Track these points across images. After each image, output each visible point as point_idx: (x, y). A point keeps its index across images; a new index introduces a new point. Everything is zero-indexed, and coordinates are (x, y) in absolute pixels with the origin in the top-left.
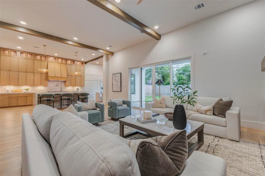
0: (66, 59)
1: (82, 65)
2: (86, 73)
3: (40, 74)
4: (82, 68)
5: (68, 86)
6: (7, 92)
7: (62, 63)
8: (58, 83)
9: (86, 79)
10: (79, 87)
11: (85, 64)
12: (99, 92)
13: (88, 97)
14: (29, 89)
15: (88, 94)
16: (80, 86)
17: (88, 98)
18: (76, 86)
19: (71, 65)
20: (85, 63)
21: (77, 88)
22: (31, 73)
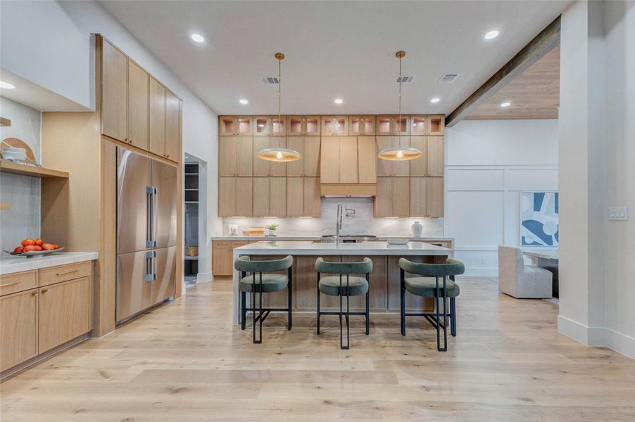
0: (376, 116)
1: (433, 131)
2: (450, 160)
3: (302, 179)
4: (434, 142)
5: (382, 216)
6: (233, 234)
7: (364, 135)
8: (351, 205)
9: (449, 185)
10: (422, 221)
11: (446, 123)
12: (512, 242)
13: (457, 282)
14: (278, 226)
15: (459, 269)
16: (426, 216)
17: (455, 290)
18: (409, 216)
19: (392, 134)
20: (448, 120)
21: (413, 225)
22: (281, 179)
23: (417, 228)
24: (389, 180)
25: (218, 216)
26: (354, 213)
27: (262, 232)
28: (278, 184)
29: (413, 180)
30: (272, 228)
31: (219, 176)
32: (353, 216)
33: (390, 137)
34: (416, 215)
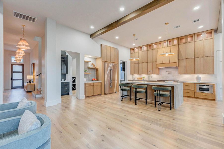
0: (178, 38)
1: (209, 37)
2: (217, 48)
3: (152, 63)
5: (182, 74)
6: (134, 79)
7: (174, 45)
10: (201, 75)
16: (204, 73)
18: (195, 73)
21: (196, 77)
22: (146, 63)
23: (198, 78)
24: (185, 60)
25: (131, 74)
26: (171, 73)
27: (142, 79)
28: (145, 65)
29: (196, 59)
30: (144, 78)
31: (131, 64)
32: (171, 74)
33: (185, 44)
34: (198, 73)
